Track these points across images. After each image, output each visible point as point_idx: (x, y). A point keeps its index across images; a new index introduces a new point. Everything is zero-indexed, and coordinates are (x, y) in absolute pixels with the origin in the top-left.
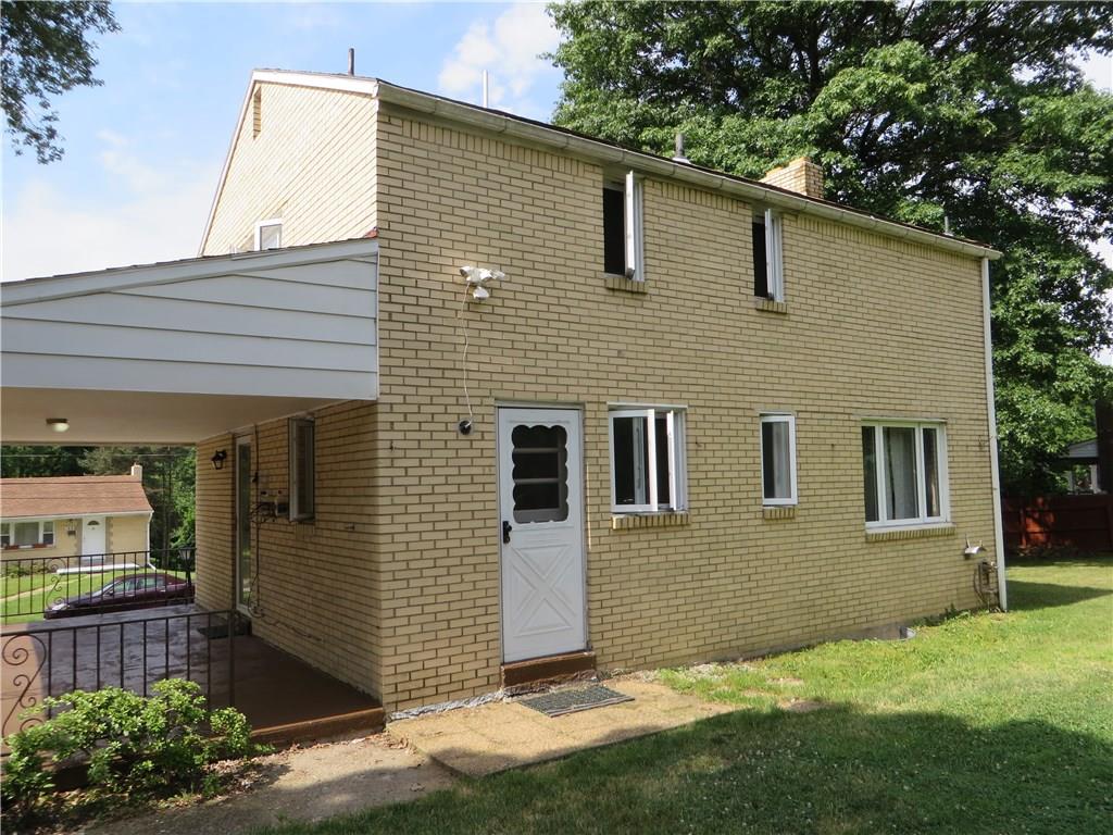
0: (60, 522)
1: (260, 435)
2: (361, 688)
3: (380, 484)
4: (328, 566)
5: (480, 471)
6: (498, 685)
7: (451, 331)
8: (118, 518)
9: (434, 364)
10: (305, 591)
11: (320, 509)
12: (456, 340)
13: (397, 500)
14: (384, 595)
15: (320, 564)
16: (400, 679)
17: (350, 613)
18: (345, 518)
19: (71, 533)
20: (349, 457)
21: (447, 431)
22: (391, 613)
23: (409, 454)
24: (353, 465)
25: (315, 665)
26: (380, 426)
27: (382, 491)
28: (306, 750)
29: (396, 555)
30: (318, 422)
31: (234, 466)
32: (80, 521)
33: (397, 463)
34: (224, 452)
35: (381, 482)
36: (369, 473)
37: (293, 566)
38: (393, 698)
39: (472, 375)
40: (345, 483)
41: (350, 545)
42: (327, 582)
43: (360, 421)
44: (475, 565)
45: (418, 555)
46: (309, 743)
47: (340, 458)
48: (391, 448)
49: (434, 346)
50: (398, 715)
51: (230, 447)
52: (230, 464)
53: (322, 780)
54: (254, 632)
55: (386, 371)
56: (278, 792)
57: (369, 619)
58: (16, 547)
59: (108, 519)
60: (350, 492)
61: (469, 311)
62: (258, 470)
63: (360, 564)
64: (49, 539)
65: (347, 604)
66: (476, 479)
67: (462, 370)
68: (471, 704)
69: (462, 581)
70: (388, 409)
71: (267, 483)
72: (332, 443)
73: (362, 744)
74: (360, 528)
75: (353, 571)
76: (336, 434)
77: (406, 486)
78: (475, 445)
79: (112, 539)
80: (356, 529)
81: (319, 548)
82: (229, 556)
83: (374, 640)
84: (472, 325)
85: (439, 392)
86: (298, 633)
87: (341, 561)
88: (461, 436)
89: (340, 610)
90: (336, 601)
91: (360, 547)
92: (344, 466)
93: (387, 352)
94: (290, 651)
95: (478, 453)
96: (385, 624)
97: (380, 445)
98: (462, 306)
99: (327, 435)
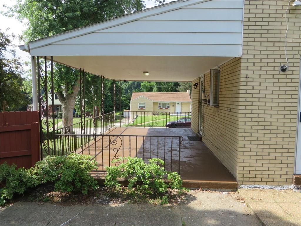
0: (171, 103)
1: (206, 77)
2: (230, 171)
3: (241, 93)
4: (222, 123)
5: (290, 89)
6: (291, 183)
7: (279, 24)
8: (184, 103)
9: (269, 40)
10: (215, 131)
11: (221, 102)
12: (281, 28)
13: (248, 100)
14: (240, 138)
15: (220, 122)
16: (245, 172)
17: (228, 142)
18: (228, 106)
19: (173, 106)
20: (230, 82)
21: (274, 70)
22: (243, 146)
23: (255, 80)
24: (231, 85)
25: (217, 157)
26: (242, 68)
27: (241, 96)
28: (204, 191)
29: (246, 122)
30: (221, 70)
31: (199, 88)
32: (175, 103)
33: (249, 84)
34: (197, 84)
35: (241, 92)
36: (236, 88)
37: (212, 121)
38: (242, 179)
39: (289, 44)
40: (228, 92)
41: (229, 116)
42: (222, 129)
43: (234, 67)
44: (284, 130)
45: (256, 123)
46: (206, 189)
47: (227, 83)
48: (247, 77)
49: (270, 32)
50: (243, 186)
51: (199, 82)
52: (198, 87)
53: (206, 209)
54: (202, 140)
55: (246, 44)
56: (189, 208)
57: (234, 146)
58: (162, 108)
59: (181, 103)
60: (230, 96)
61: (289, 13)
62: (205, 88)
63: (232, 124)
64: (169, 107)
65: (227, 138)
66: (287, 92)
67: (284, 42)
68: (277, 189)
69: (277, 137)
70: (246, 60)
71: (207, 93)
72: (225, 77)
73: (227, 195)
74: (232, 110)
75: (229, 126)
76: (226, 73)
77: (253, 94)
78: (288, 77)
79: (182, 108)
80: (231, 111)
81: (220, 116)
82: (197, 115)
83: (235, 155)
84: (291, 20)
85: (271, 52)
86: (213, 144)
87: (226, 122)
88: (281, 73)
89: (225, 140)
90: (224, 137)
91: (232, 117)
92: (228, 86)
93: (247, 35)
94: (211, 150)
95: (289, 81)
96: (240, 150)
97: (242, 76)
98: (286, 11)
99: (223, 75)
